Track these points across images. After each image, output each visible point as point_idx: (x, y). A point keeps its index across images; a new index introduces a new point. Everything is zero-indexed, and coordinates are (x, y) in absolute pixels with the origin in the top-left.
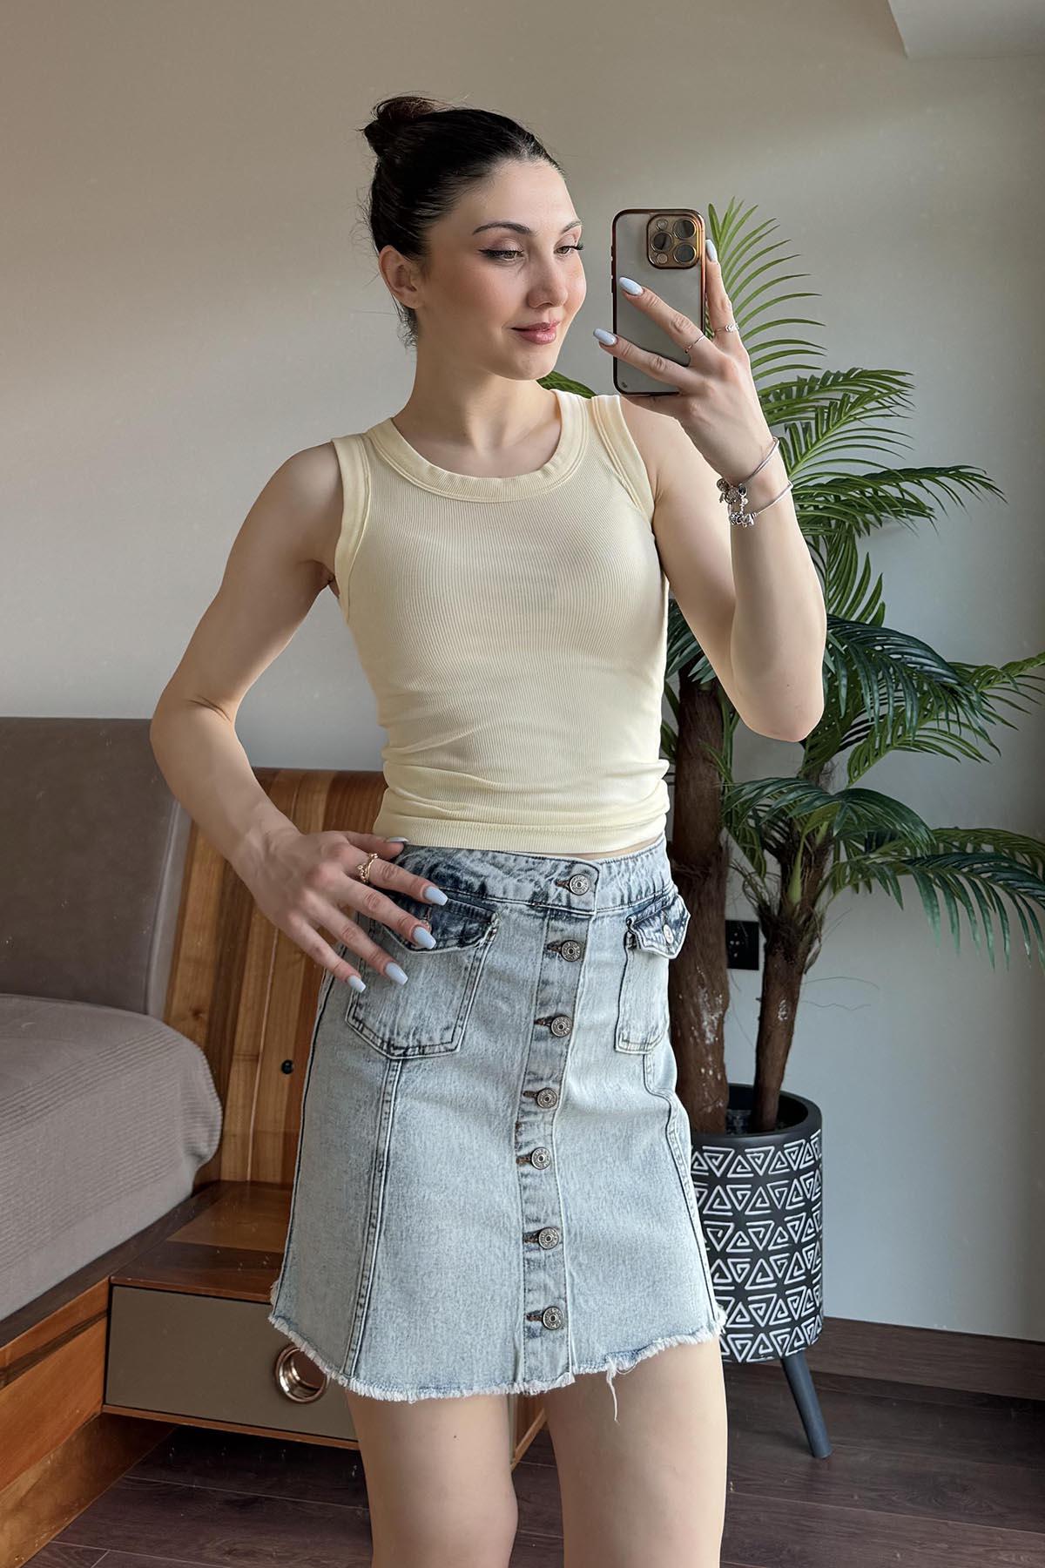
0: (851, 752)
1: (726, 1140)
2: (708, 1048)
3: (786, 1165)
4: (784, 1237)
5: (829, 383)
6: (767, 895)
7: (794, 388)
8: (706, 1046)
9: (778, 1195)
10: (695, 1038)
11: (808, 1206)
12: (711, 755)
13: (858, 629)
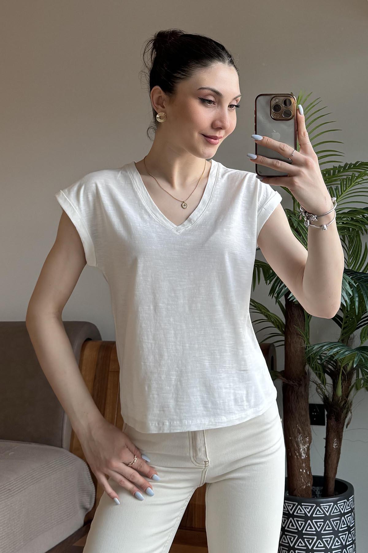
0: (361, 331)
1: (313, 500)
2: (303, 460)
3: (338, 511)
4: (339, 543)
5: (347, 168)
6: (327, 393)
7: (332, 171)
8: (302, 460)
9: (335, 524)
10: (297, 456)
11: (349, 529)
12: (300, 332)
13: (362, 276)
